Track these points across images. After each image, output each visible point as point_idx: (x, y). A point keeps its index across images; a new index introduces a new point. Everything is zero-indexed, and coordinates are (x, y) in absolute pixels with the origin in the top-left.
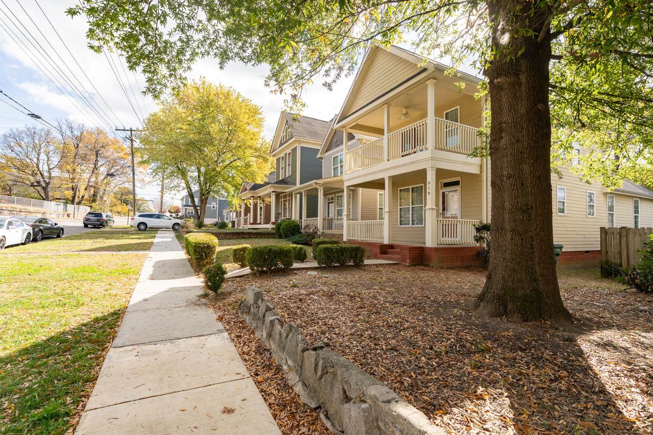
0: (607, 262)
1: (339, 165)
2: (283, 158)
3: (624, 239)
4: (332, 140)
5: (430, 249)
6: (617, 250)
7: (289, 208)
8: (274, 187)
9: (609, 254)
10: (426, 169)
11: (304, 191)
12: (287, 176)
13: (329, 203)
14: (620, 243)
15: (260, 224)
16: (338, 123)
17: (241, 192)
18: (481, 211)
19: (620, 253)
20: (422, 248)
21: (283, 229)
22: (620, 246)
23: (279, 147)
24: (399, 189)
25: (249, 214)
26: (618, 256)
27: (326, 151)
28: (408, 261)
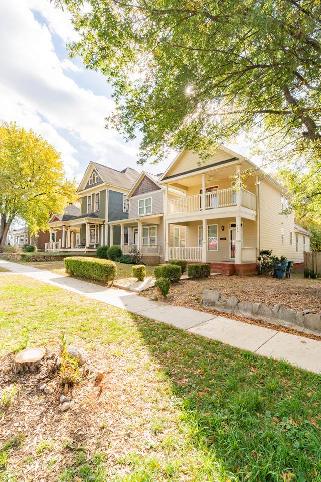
0: (307, 269)
1: (145, 207)
2: (90, 197)
3: (315, 258)
4: (138, 188)
5: (239, 265)
6: (311, 263)
7: (97, 236)
8: (89, 219)
9: (308, 265)
10: (235, 217)
11: (123, 224)
12: (95, 211)
13: (135, 233)
14: (313, 259)
15: (70, 248)
16: (162, 180)
17: (50, 222)
18: (256, 242)
19: (313, 265)
20: (233, 264)
21: (110, 252)
22: (313, 261)
23: (85, 189)
24: (198, 226)
25: (60, 240)
26: (312, 266)
27: (133, 196)
28: (228, 272)
